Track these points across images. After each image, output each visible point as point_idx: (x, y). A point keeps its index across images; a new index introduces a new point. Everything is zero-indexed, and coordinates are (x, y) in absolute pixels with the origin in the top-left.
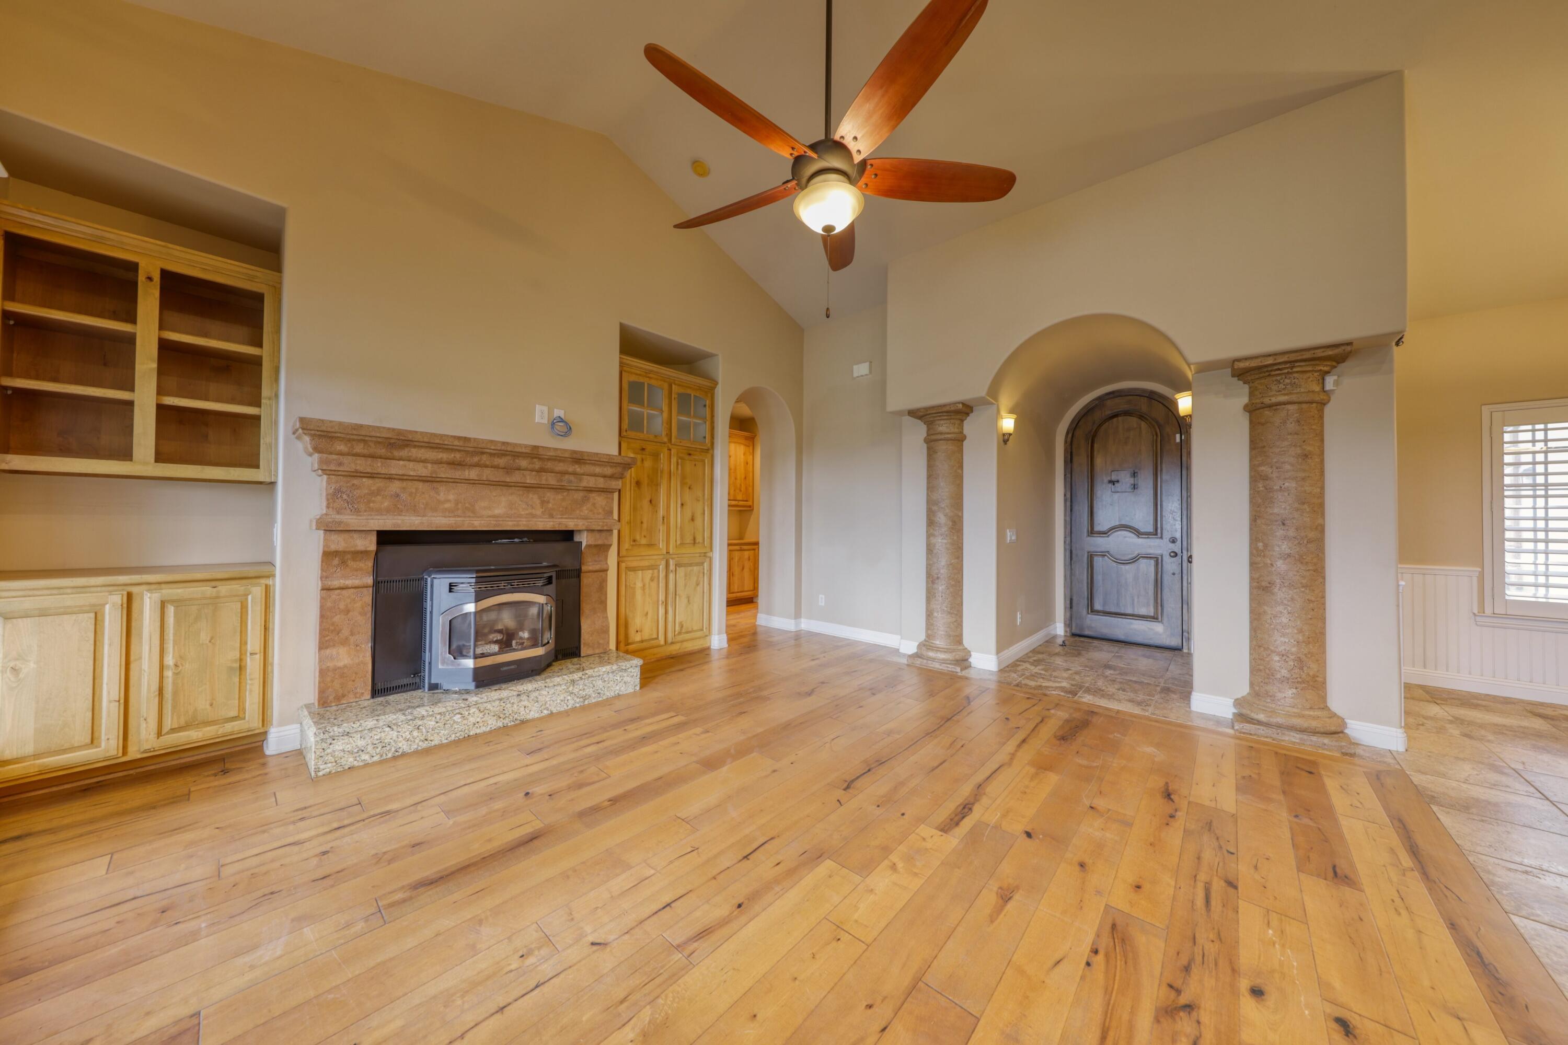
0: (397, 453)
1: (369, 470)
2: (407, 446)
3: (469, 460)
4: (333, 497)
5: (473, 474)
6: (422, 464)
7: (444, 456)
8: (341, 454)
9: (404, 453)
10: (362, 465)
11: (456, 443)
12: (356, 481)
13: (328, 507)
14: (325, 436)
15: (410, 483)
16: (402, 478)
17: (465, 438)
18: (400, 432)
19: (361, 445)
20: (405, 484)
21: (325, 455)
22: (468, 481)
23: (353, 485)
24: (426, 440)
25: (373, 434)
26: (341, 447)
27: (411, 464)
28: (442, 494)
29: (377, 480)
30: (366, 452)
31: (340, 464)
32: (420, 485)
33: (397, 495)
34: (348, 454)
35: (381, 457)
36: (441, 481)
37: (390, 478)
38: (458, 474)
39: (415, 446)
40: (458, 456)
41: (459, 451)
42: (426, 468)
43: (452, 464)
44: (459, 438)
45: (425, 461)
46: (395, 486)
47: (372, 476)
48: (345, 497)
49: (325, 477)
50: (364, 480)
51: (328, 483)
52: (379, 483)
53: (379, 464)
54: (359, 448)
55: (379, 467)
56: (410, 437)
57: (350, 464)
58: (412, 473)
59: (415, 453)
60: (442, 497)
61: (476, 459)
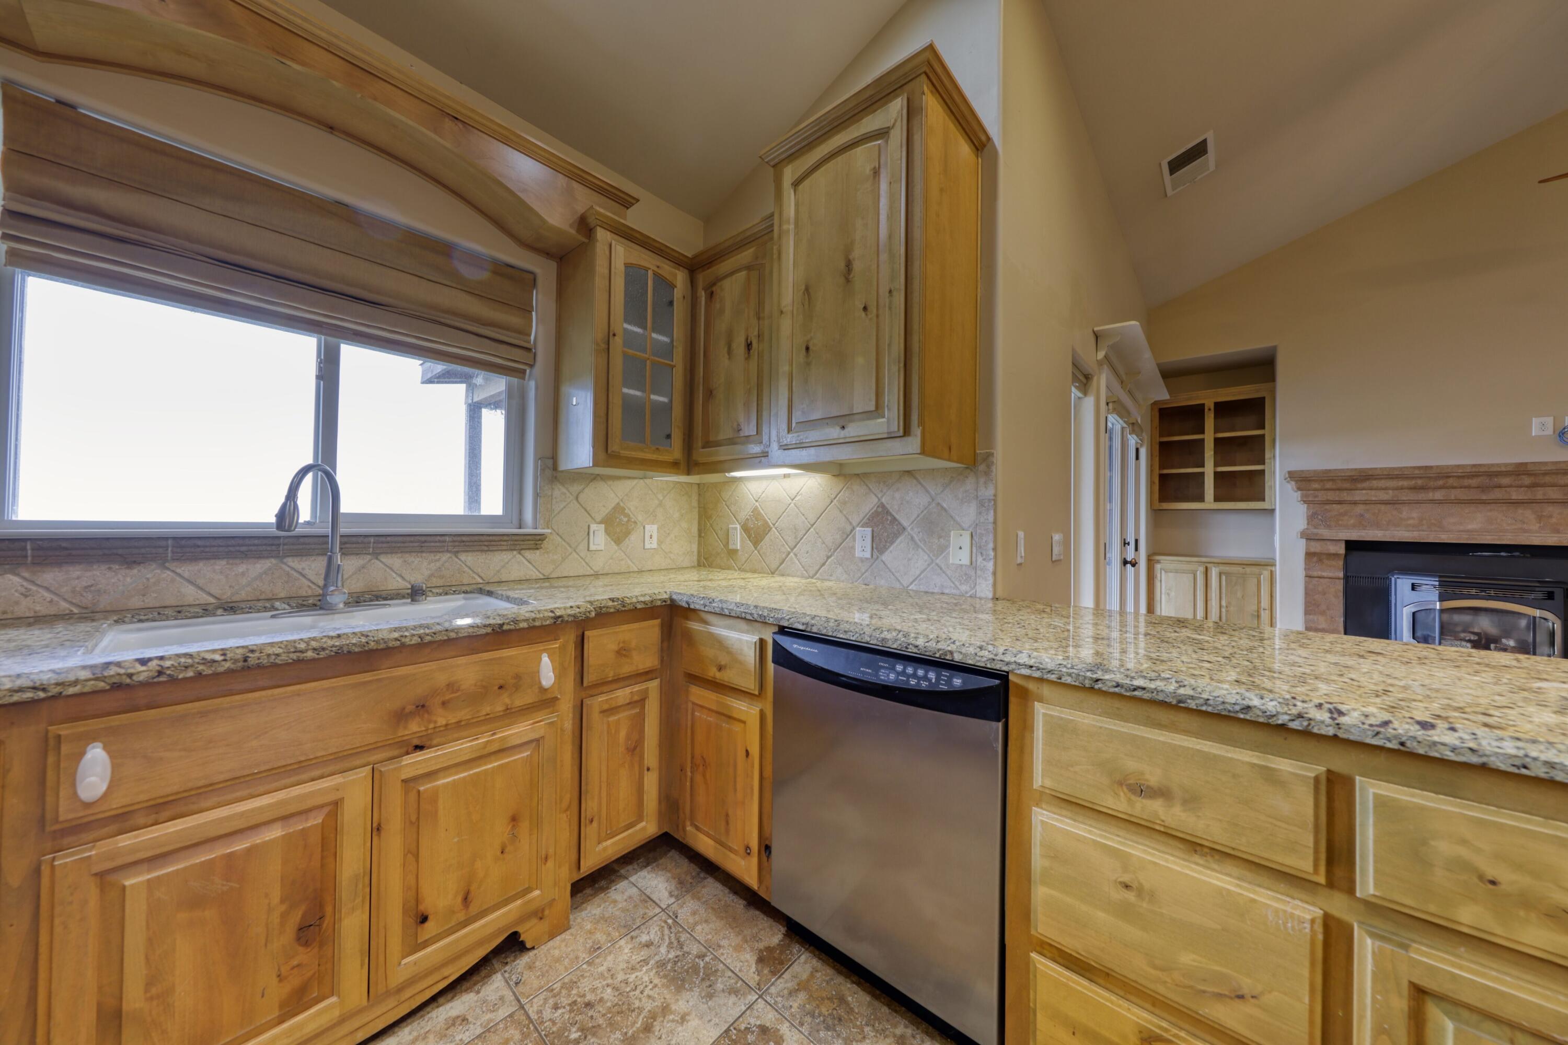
0: (1359, 486)
1: (1337, 499)
2: (1368, 479)
3: (1432, 484)
4: (1311, 518)
5: (1438, 495)
6: (1383, 491)
7: (1405, 483)
8: (1315, 490)
9: (1366, 484)
10: (1331, 496)
11: (1417, 472)
12: (1327, 507)
13: (1308, 524)
14: (1304, 480)
15: (1373, 506)
16: (1365, 503)
17: (1426, 467)
18: (1361, 470)
19: (1331, 483)
20: (1368, 507)
21: (1305, 492)
22: (1432, 501)
23: (1326, 509)
24: (1385, 473)
25: (1339, 474)
26: (1316, 486)
27: (1373, 492)
28: (1404, 513)
29: (1344, 505)
30: (1334, 487)
31: (1316, 497)
32: (1383, 507)
33: (1362, 515)
34: (1321, 490)
35: (1346, 489)
36: (1403, 503)
37: (1355, 503)
38: (1422, 496)
39: (1376, 479)
40: (1420, 482)
41: (1420, 478)
42: (1387, 494)
43: (1414, 488)
44: (1419, 468)
45: (1386, 489)
46: (1360, 509)
47: (1340, 503)
48: (1320, 517)
49: (1306, 505)
50: (1334, 505)
51: (1308, 509)
52: (1345, 507)
53: (1345, 494)
54: (1329, 485)
55: (1345, 496)
56: (1370, 473)
57: (1322, 496)
58: (1374, 499)
59: (1375, 483)
60: (1404, 514)
61: (1441, 483)
